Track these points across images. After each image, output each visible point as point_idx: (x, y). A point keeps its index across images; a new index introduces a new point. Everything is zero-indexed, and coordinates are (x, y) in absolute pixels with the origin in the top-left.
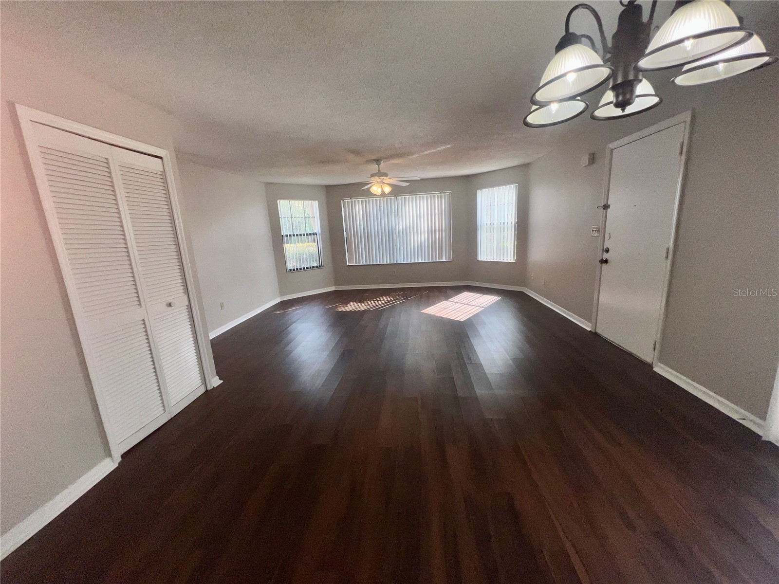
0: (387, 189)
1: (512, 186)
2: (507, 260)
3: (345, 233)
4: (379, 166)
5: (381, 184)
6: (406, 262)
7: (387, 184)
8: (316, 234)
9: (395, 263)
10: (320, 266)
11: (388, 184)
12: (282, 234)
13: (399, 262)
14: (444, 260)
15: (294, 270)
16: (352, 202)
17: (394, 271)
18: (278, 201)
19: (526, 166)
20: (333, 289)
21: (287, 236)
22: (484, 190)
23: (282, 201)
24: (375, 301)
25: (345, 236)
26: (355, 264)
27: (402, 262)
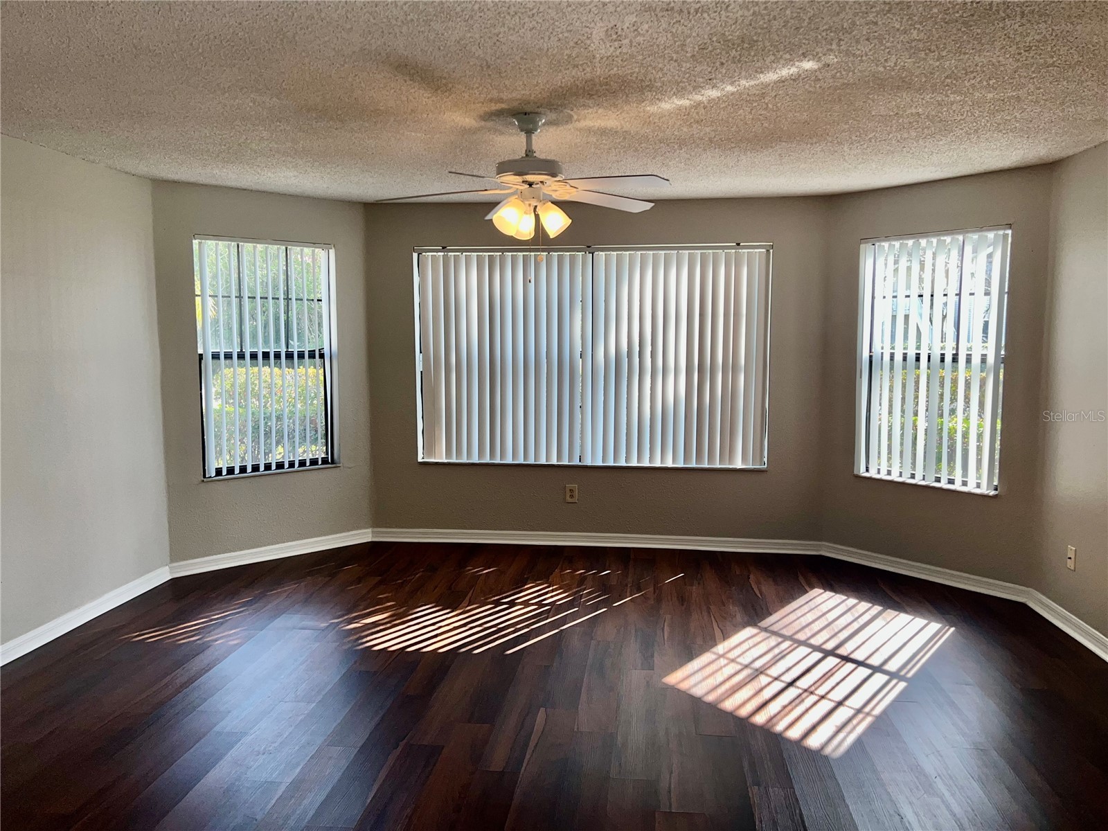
0: (555, 222)
1: (991, 235)
2: (965, 483)
3: (419, 357)
4: (529, 133)
5: (534, 203)
6: (611, 463)
7: (556, 203)
8: (322, 356)
9: (576, 462)
10: (325, 461)
11: (561, 204)
12: (200, 351)
13: (588, 462)
14: (739, 464)
15: (231, 471)
16: (446, 259)
17: (571, 491)
18: (195, 242)
19: (1046, 170)
20: (363, 536)
21: (216, 356)
22: (886, 245)
23: (210, 244)
24: (497, 603)
25: (419, 368)
26: (444, 460)
27: (600, 463)
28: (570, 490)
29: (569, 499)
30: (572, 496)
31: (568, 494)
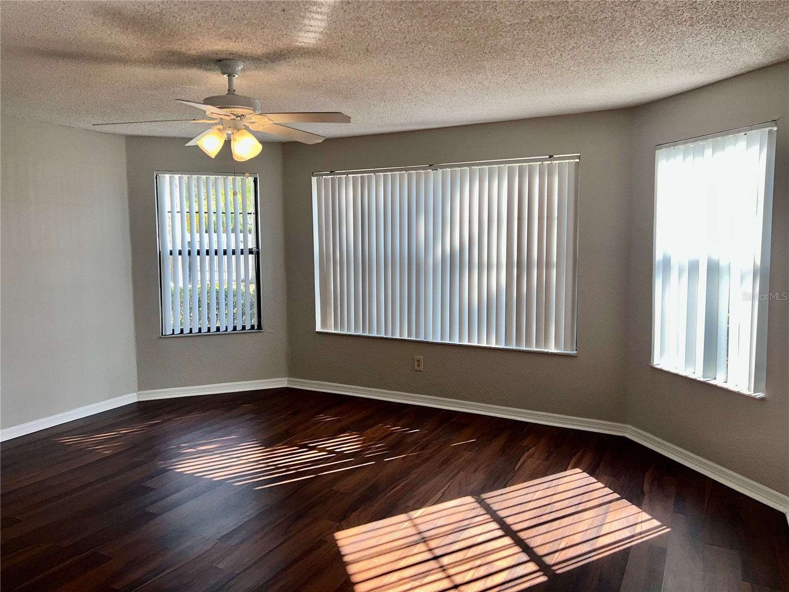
4: (230, 76)
6: (447, 341)
9: (422, 339)
13: (430, 339)
14: (552, 349)
16: (333, 180)
21: (172, 253)
26: (333, 331)
27: (439, 340)
28: (418, 360)
29: (416, 368)
30: (418, 365)
31: (416, 364)
